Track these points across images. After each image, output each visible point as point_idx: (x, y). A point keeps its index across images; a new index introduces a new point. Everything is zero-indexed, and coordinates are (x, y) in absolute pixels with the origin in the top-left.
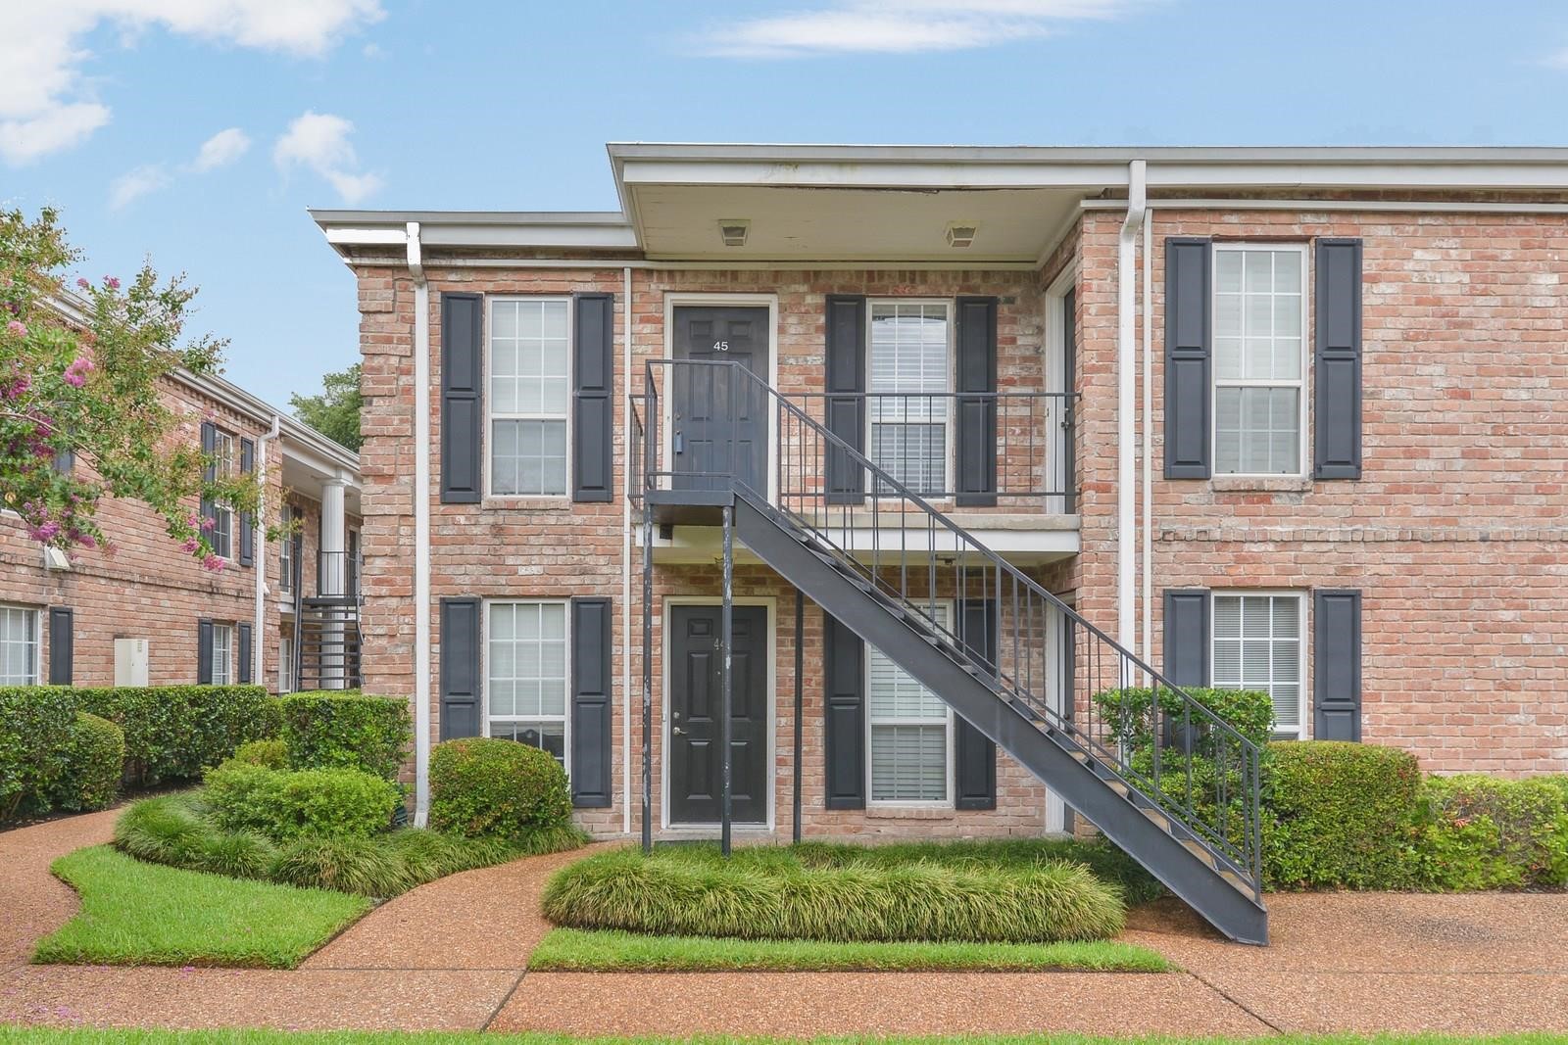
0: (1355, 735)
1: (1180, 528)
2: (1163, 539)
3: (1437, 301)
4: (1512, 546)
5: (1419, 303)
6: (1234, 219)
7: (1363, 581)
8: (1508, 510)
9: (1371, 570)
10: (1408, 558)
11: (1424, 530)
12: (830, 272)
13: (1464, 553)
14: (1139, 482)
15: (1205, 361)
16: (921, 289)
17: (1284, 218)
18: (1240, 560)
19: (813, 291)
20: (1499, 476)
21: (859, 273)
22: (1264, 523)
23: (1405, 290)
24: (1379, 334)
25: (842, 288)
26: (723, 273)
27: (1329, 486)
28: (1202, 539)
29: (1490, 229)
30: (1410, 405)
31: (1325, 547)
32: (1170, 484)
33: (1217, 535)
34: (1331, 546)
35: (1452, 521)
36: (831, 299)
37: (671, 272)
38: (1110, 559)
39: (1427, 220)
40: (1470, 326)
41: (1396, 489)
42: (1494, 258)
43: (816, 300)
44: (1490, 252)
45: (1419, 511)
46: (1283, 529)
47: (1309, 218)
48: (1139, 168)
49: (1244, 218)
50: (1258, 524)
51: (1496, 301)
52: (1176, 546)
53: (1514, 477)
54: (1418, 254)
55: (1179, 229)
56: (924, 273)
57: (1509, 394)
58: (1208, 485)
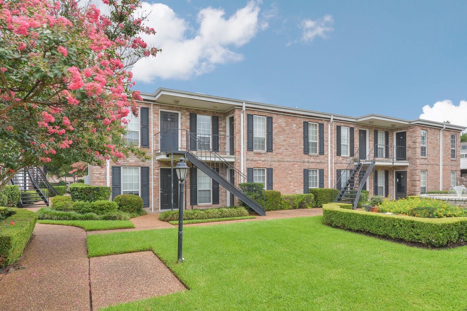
0: (272, 189)
1: (249, 158)
2: (247, 160)
3: (282, 127)
4: (291, 162)
5: (280, 127)
6: (256, 112)
7: (273, 167)
8: (290, 157)
9: (274, 165)
10: (278, 164)
11: (280, 160)
12: (190, 109)
13: (285, 163)
14: (244, 151)
15: (253, 133)
17: (263, 113)
18: (257, 163)
19: (187, 112)
20: (289, 152)
21: (195, 109)
22: (260, 158)
23: (278, 125)
24: (275, 131)
25: (192, 112)
26: (171, 107)
27: (269, 153)
28: (252, 160)
29: (288, 117)
30: (279, 142)
31: (268, 162)
32: (248, 151)
33: (254, 160)
34: (269, 162)
35: (283, 159)
36: (191, 114)
37: (160, 105)
38: (240, 163)
39: (281, 115)
40: (286, 131)
41: (277, 154)
42: (288, 122)
44: (288, 121)
45: (280, 157)
46: (263, 159)
47: (266, 113)
48: (244, 103)
49: (258, 112)
50: (259, 158)
51: (289, 128)
52: (249, 161)
53: (291, 153)
54: (280, 120)
55: (249, 113)
56: (207, 111)
57: (290, 141)
58: (253, 152)
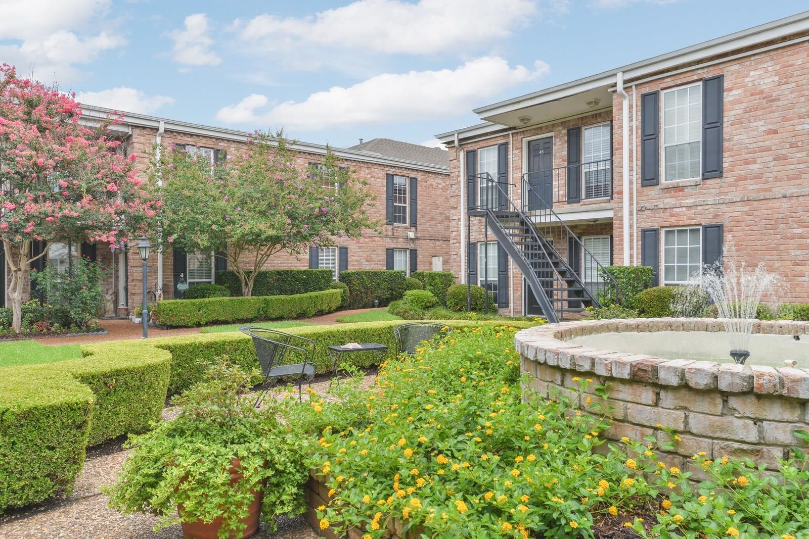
1: (648, 205)
2: (641, 210)
3: (762, 92)
4: (801, 198)
5: (752, 95)
6: (668, 80)
7: (725, 221)
8: (798, 182)
9: (727, 216)
10: (747, 208)
11: (754, 195)
12: (569, 121)
13: (776, 204)
14: (631, 189)
15: (657, 139)
16: (599, 120)
17: (689, 74)
18: (672, 215)
19: (564, 129)
20: (793, 167)
21: (579, 119)
22: (681, 199)
23: (745, 91)
24: (732, 113)
25: (573, 126)
26: (538, 128)
27: (708, 182)
28: (656, 209)
29: (789, 53)
30: (747, 141)
31: (707, 207)
32: (644, 188)
33: (662, 206)
34: (710, 206)
35: (769, 190)
36: (569, 131)
37: (523, 132)
38: (621, 219)
39: (756, 57)
40: (779, 100)
41: (740, 178)
42: (792, 65)
43: (564, 131)
44: (790, 63)
45: (751, 188)
46: (689, 201)
47: (699, 71)
48: (616, 76)
49: (672, 78)
50: (678, 200)
51: (794, 85)
52: (647, 212)
53: (801, 166)
54: (752, 73)
55: (647, 90)
57: (799, 127)
58: (658, 187)
